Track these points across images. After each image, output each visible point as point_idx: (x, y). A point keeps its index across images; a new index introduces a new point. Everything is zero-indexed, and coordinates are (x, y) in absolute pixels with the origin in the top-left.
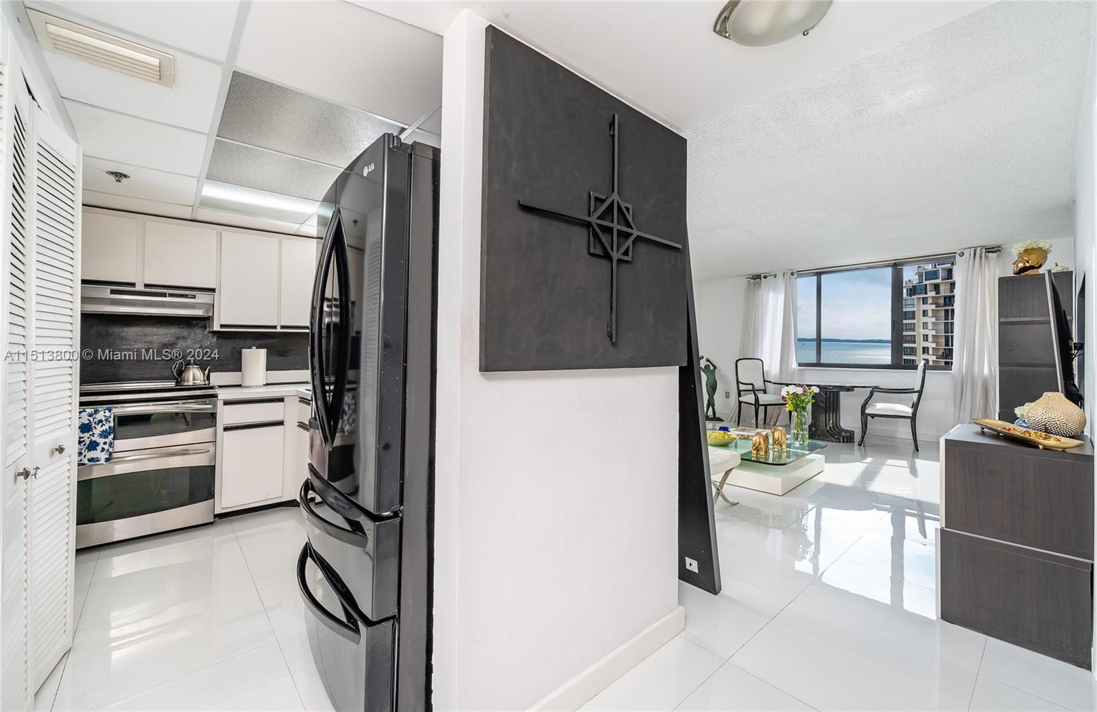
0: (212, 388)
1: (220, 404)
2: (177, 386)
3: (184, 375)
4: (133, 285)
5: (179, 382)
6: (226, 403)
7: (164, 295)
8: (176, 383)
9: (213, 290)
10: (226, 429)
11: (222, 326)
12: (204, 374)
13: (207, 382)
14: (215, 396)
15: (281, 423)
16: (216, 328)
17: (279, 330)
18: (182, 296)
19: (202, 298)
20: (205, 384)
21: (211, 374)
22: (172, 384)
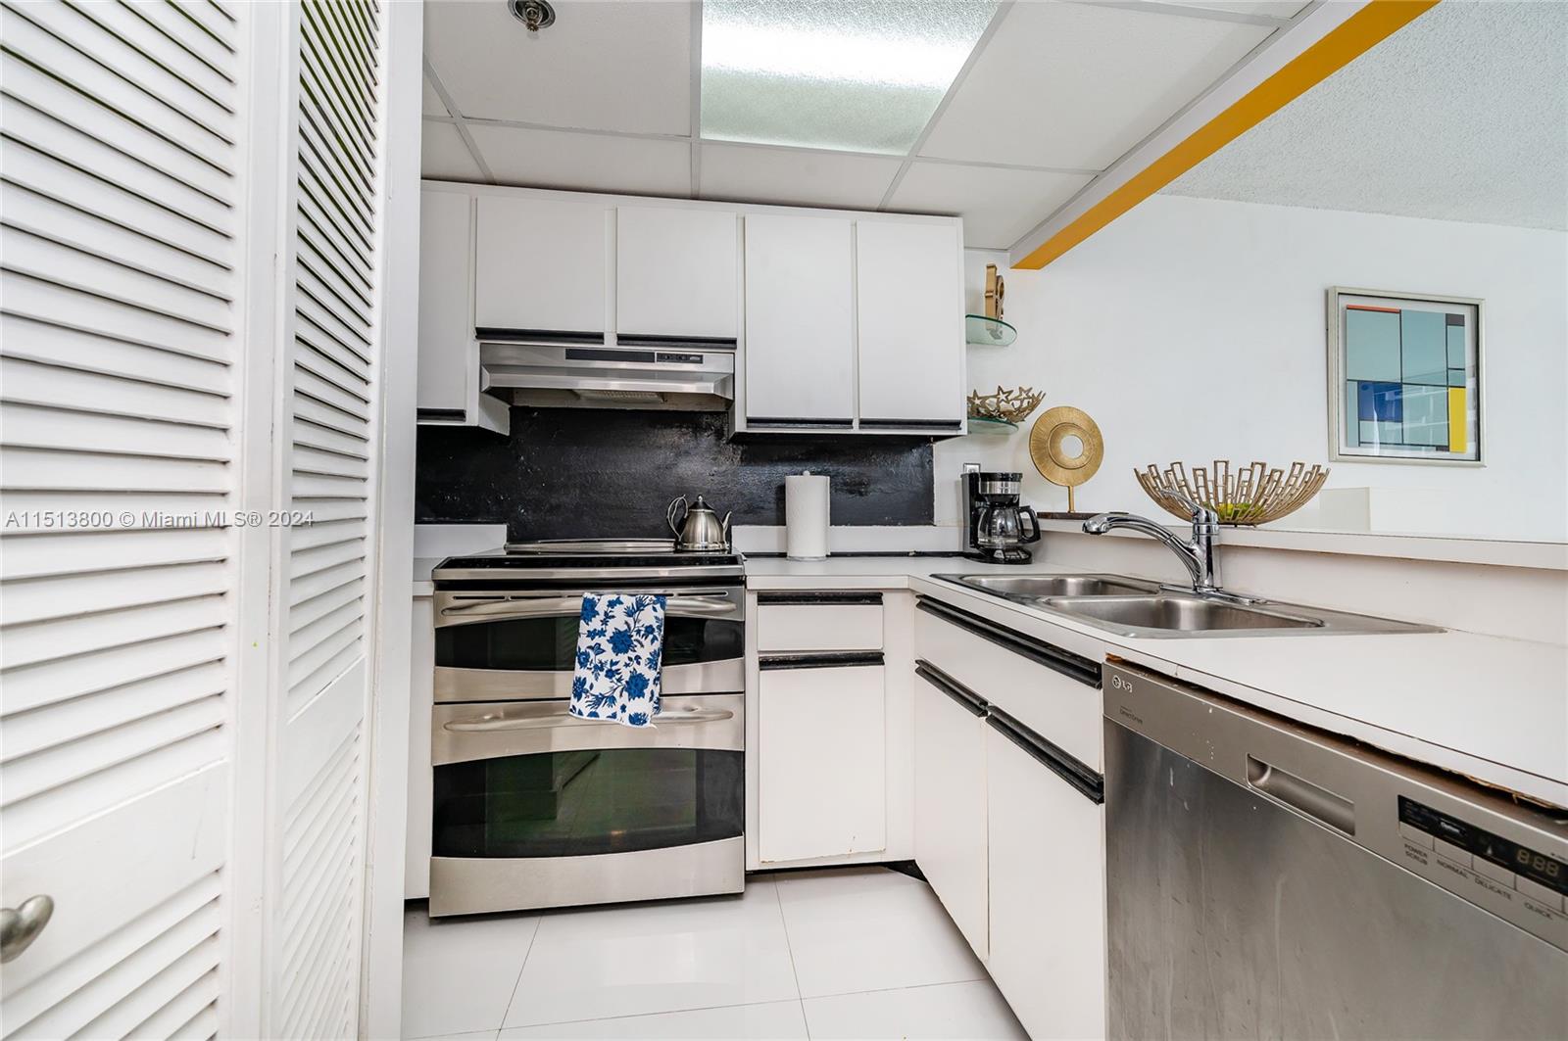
0: (733, 560)
1: (751, 600)
2: (676, 551)
3: (687, 528)
4: (599, 337)
5: (680, 544)
6: (765, 598)
7: (648, 357)
8: (677, 543)
9: (731, 343)
10: (765, 664)
11: (750, 421)
12: (721, 526)
13: (727, 545)
14: (739, 581)
15: (875, 658)
16: (740, 426)
17: (856, 430)
18: (680, 358)
19: (715, 362)
20: (724, 550)
21: (733, 527)
22: (665, 547)
